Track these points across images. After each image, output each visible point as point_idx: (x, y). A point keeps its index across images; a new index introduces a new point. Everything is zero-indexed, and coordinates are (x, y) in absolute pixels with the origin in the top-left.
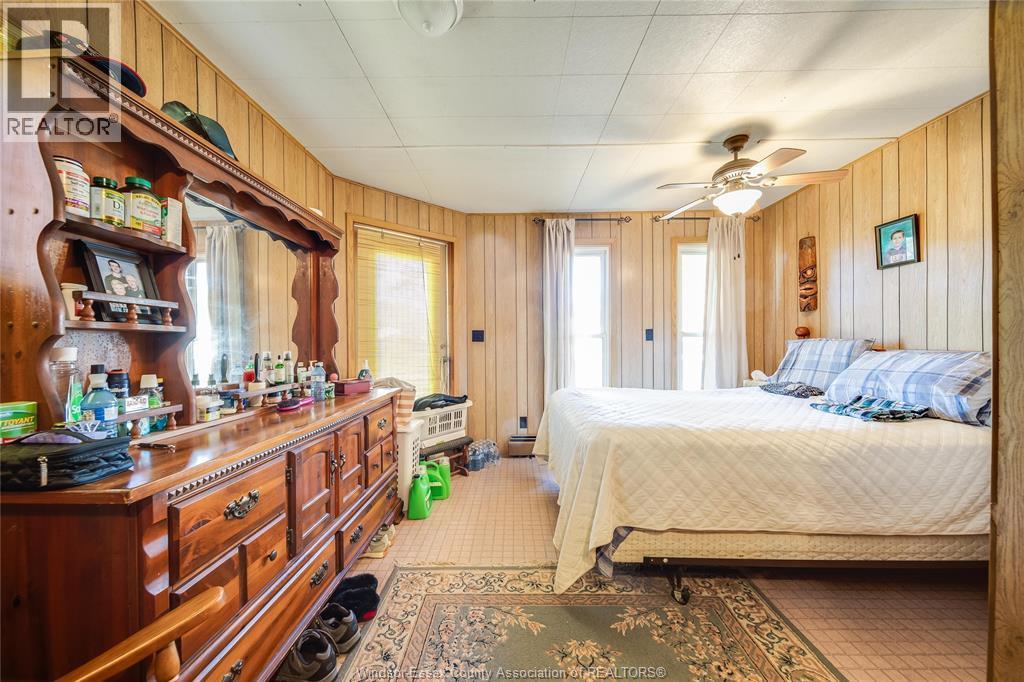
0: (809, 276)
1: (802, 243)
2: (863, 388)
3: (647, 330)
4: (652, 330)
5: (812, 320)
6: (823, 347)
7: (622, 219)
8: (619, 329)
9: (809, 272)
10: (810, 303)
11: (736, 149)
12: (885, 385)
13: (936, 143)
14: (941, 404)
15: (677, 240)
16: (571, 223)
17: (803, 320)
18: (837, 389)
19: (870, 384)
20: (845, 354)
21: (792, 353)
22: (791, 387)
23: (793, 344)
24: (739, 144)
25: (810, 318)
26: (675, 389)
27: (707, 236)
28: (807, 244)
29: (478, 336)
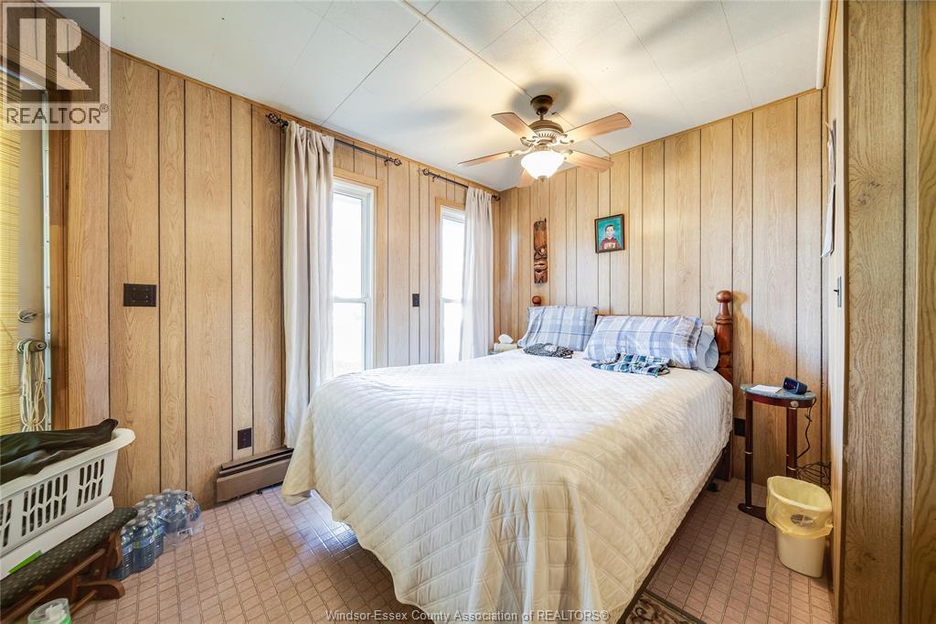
0: (541, 253)
1: (536, 225)
2: (618, 346)
3: (414, 295)
4: (418, 295)
5: (543, 290)
6: (563, 314)
7: (389, 160)
8: (385, 293)
9: (543, 250)
10: (541, 277)
11: (542, 111)
12: (633, 344)
13: (635, 165)
14: (678, 356)
15: (440, 201)
16: (329, 142)
17: (536, 290)
18: (595, 349)
19: (622, 343)
20: (581, 318)
21: (537, 319)
22: (551, 349)
23: (535, 311)
24: (545, 105)
25: (541, 289)
26: (439, 362)
27: (465, 204)
28: (540, 226)
29: (141, 296)
